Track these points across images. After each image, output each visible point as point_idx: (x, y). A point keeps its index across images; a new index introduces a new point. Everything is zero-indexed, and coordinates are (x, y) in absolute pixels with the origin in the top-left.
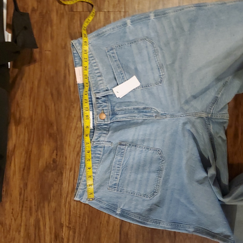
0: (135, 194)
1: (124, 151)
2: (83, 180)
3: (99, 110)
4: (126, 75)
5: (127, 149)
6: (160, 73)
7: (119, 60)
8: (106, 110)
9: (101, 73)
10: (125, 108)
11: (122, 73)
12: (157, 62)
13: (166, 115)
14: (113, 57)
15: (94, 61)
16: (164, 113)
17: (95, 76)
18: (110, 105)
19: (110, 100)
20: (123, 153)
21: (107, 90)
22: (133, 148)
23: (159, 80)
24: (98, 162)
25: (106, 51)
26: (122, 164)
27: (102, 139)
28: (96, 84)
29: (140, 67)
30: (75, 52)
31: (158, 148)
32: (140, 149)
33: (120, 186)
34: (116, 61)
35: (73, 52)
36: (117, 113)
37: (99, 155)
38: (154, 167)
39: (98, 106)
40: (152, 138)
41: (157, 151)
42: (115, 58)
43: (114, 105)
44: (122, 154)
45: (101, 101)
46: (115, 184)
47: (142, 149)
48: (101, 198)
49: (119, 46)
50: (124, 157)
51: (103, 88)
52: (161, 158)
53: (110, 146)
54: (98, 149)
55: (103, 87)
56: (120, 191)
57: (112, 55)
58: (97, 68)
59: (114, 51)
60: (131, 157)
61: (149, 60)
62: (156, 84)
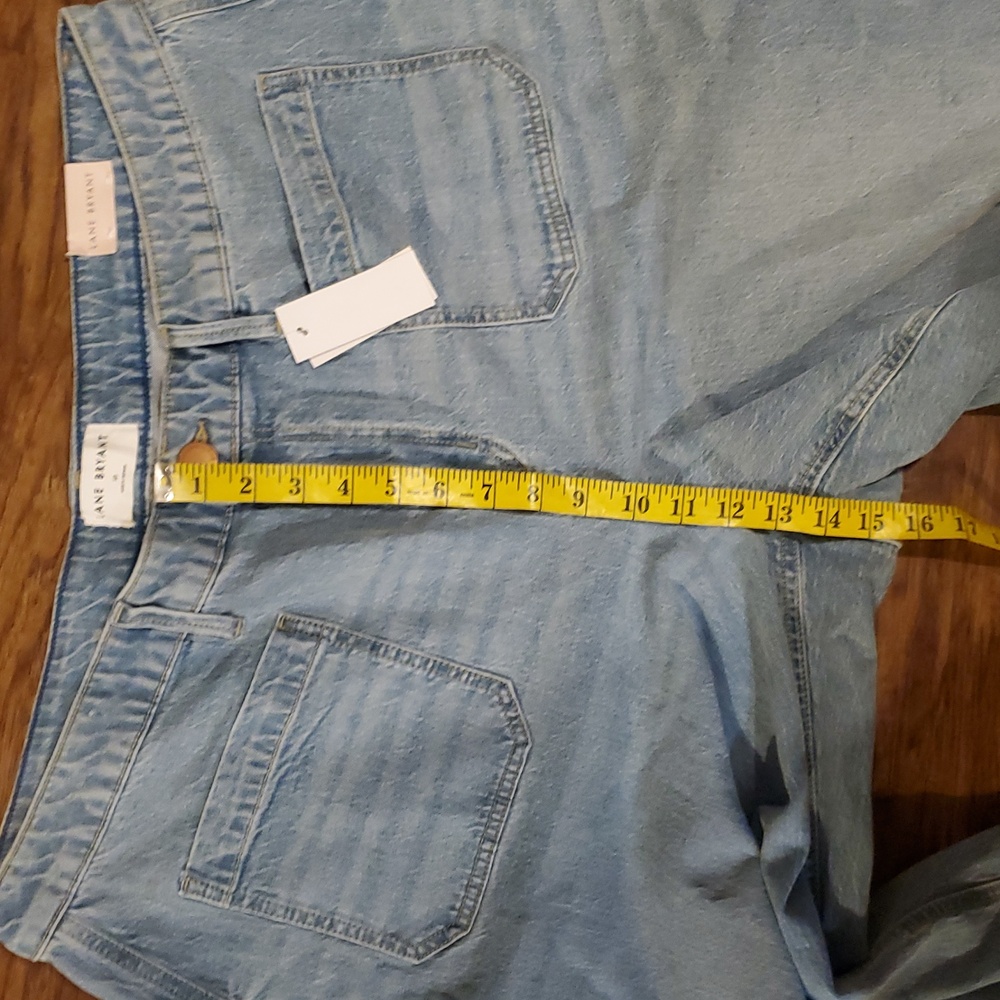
0: (340, 927)
1: (300, 672)
2: (35, 822)
3: (182, 422)
4: (361, 238)
5: (323, 660)
6: (551, 254)
7: (326, 150)
8: (223, 426)
9: (214, 212)
10: (337, 424)
11: (336, 221)
12: (541, 190)
14: (296, 128)
15: (183, 139)
17: (182, 223)
18: (249, 400)
19: (252, 370)
20: (295, 679)
21: (239, 313)
22: (358, 657)
23: (544, 291)
24: (139, 719)
25: (260, 94)
26: (281, 746)
27: (181, 591)
28: (181, 270)
29: (442, 205)
30: (76, 74)
31: (502, 670)
32: (398, 666)
33: (251, 874)
34: (309, 153)
35: (64, 74)
36: (289, 452)
37: (151, 685)
38: (467, 778)
39: (180, 397)
40: (475, 610)
41: (494, 686)
42: (308, 139)
43: (271, 405)
44: (289, 690)
45: (200, 370)
46: (226, 863)
47: (409, 669)
48: (133, 937)
49: (337, 74)
50: (297, 709)
51: (216, 293)
52: (507, 731)
53: (228, 635)
54: (151, 647)
55: (218, 290)
56: (252, 905)
57: (287, 118)
58: (193, 178)
59: (306, 97)
60: (342, 710)
61: (498, 172)
62: (524, 314)
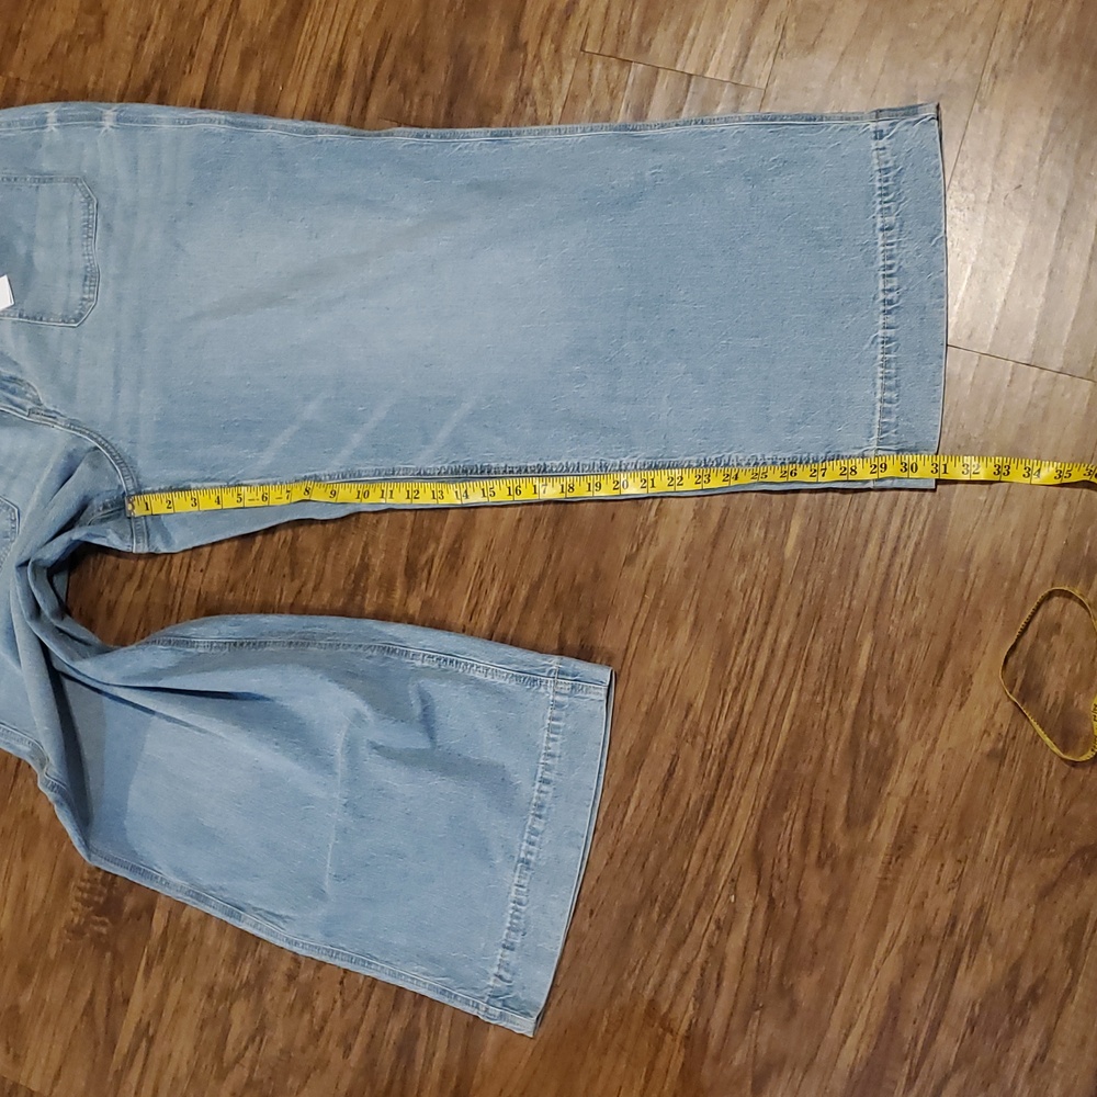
6: (84, 293)
13: (58, 417)
16: (52, 409)
23: (77, 312)
29: (41, 257)
31: (16, 503)
49: (9, 180)
61: (70, 244)
62: (63, 321)
